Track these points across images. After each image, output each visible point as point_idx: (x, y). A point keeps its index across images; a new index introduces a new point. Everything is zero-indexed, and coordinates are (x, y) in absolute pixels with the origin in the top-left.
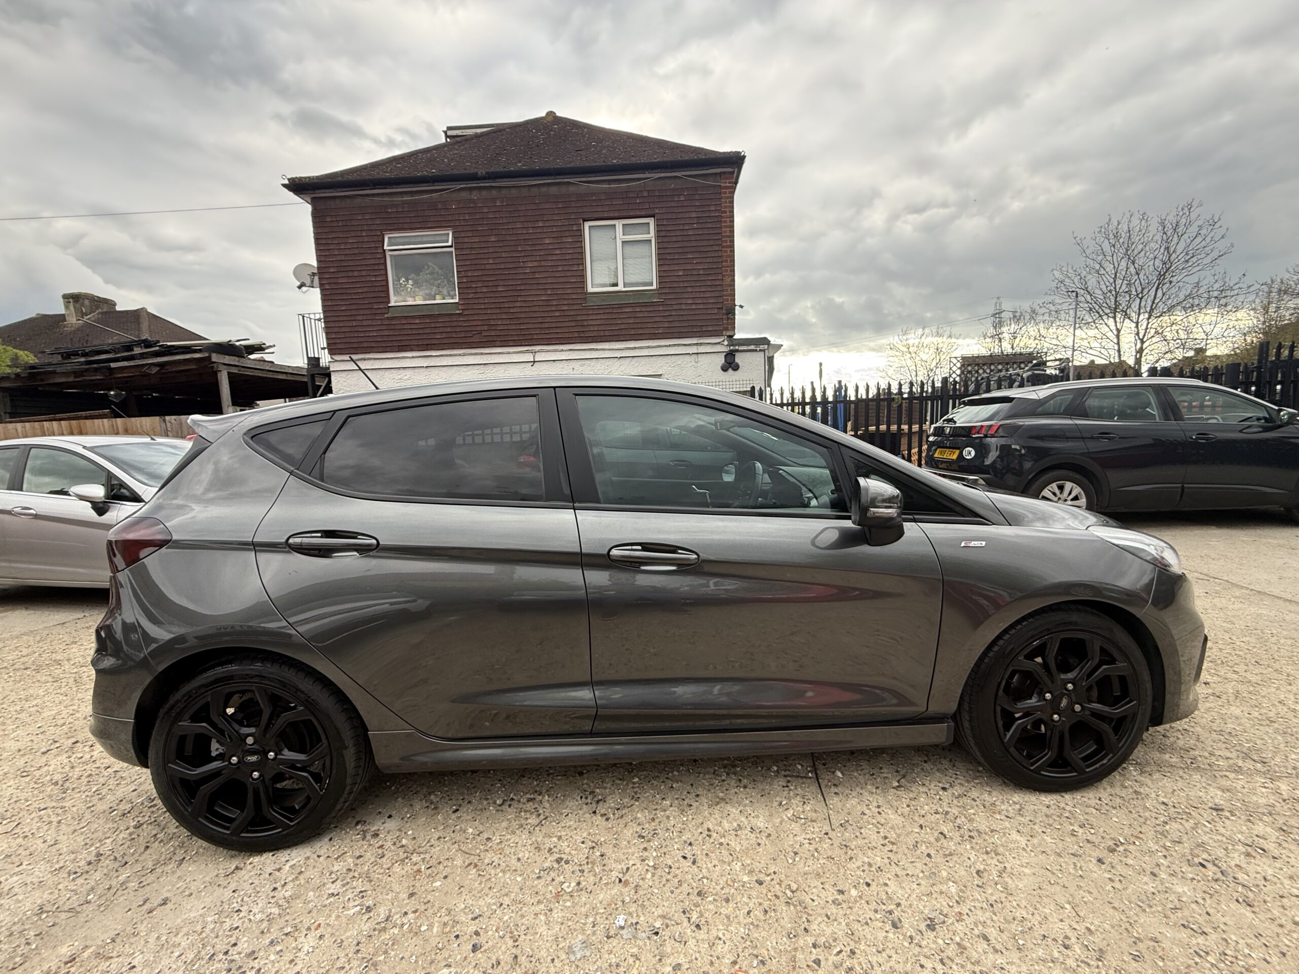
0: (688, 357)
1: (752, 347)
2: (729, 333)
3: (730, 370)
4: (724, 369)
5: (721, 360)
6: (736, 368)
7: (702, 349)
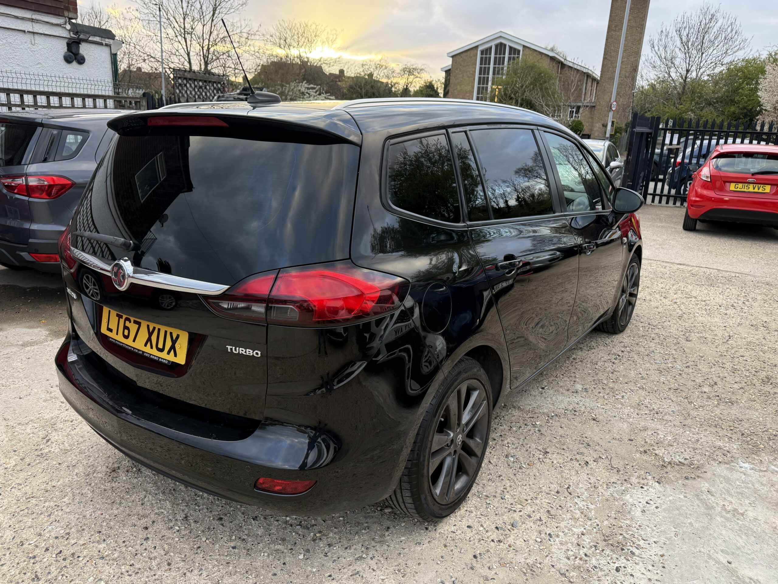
0: (20, 35)
1: (97, 39)
2: (71, 15)
3: (74, 63)
4: (68, 60)
5: (62, 48)
6: (81, 61)
7: (38, 28)
